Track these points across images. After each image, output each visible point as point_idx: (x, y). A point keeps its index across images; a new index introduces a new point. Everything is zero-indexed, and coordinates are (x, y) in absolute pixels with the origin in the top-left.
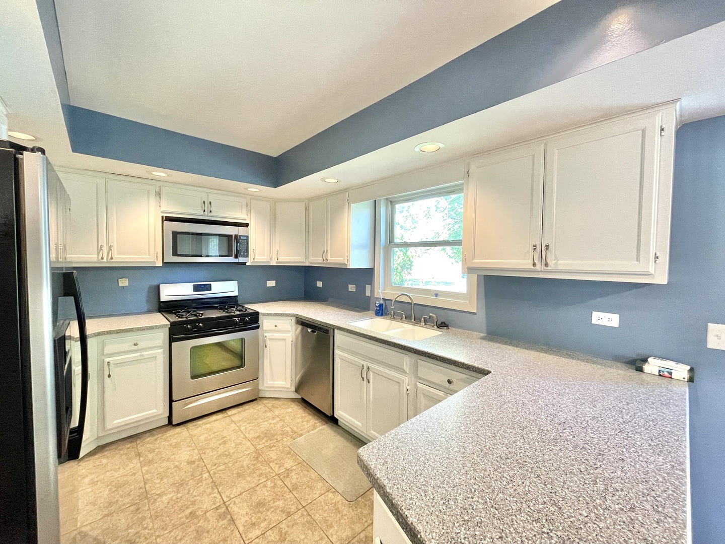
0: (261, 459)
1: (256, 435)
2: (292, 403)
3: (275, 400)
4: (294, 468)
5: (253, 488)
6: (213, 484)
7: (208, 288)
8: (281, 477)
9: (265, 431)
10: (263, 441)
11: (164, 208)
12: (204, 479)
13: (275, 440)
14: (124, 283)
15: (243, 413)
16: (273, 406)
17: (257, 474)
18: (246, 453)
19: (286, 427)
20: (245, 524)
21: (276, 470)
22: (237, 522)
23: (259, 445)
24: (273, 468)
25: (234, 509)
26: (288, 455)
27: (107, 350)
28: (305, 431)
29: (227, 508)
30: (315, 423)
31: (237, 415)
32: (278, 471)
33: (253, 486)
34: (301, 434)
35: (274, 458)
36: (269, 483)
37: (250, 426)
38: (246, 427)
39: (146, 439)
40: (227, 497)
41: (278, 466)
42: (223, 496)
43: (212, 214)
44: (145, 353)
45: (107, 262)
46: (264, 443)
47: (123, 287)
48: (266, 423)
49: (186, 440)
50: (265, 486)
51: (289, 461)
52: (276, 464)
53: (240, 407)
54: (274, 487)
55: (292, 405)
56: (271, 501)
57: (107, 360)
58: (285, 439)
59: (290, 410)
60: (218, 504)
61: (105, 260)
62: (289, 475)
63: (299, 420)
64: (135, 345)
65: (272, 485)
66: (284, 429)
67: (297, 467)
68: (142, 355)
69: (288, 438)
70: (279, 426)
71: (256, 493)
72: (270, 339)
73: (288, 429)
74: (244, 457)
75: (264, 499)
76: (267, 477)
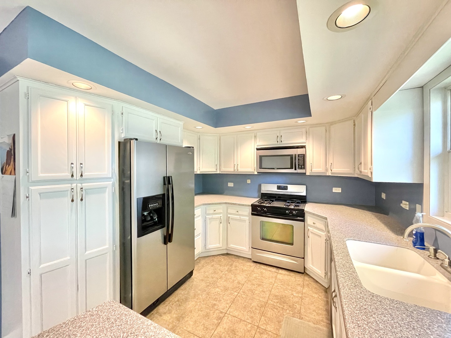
0: (263, 309)
1: (277, 294)
2: (323, 292)
3: (314, 282)
4: (270, 333)
5: (241, 320)
6: (233, 300)
7: (286, 188)
8: (258, 330)
9: (284, 296)
10: (276, 301)
11: (258, 144)
12: (234, 295)
13: (282, 306)
14: (249, 181)
15: (286, 276)
16: (308, 285)
17: (251, 315)
18: (261, 299)
19: (299, 305)
20: (219, 332)
21: (260, 323)
22: (218, 328)
23: (271, 301)
24: (261, 320)
25: (225, 320)
26: (277, 323)
27: (229, 211)
28: (308, 319)
29: (224, 316)
30: (322, 321)
31: (282, 275)
32: (261, 325)
33: (243, 319)
34: (302, 318)
35: (269, 316)
36: (250, 326)
37: (280, 287)
38: (278, 285)
39: (240, 260)
40: (230, 312)
41: (265, 322)
42: (229, 309)
43: (283, 143)
44: (241, 217)
45: (237, 172)
46: (275, 302)
47: (248, 184)
48: (290, 291)
49: (249, 271)
50: (246, 325)
51: (273, 326)
52: (265, 320)
53: (289, 272)
54: (249, 331)
55: (322, 292)
56: (239, 336)
57: (229, 215)
58: (288, 311)
59: (316, 296)
60: (223, 311)
61: (236, 171)
62: (262, 334)
63: (312, 307)
64: (237, 212)
65: (249, 329)
66: (296, 305)
67: (272, 335)
68: (240, 218)
69: (291, 312)
70: (296, 300)
71: (239, 324)
72: (311, 232)
73: (298, 307)
74: (258, 300)
75: (238, 332)
76: (252, 321)
